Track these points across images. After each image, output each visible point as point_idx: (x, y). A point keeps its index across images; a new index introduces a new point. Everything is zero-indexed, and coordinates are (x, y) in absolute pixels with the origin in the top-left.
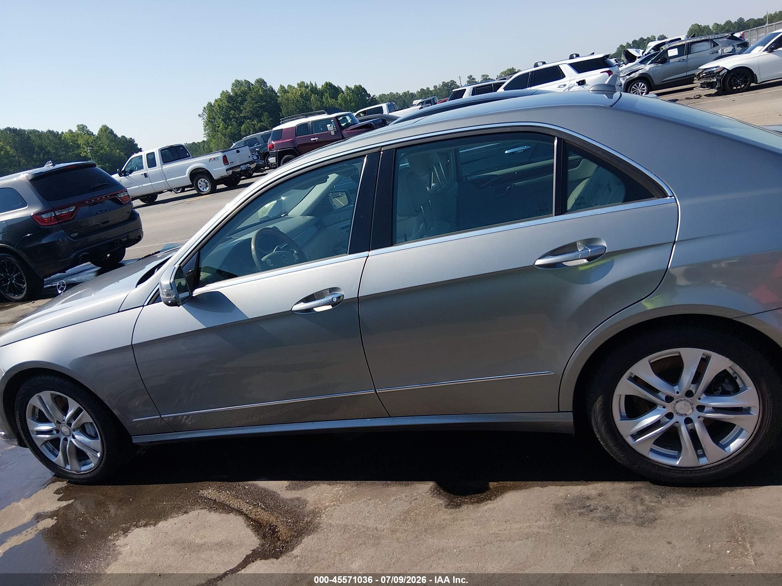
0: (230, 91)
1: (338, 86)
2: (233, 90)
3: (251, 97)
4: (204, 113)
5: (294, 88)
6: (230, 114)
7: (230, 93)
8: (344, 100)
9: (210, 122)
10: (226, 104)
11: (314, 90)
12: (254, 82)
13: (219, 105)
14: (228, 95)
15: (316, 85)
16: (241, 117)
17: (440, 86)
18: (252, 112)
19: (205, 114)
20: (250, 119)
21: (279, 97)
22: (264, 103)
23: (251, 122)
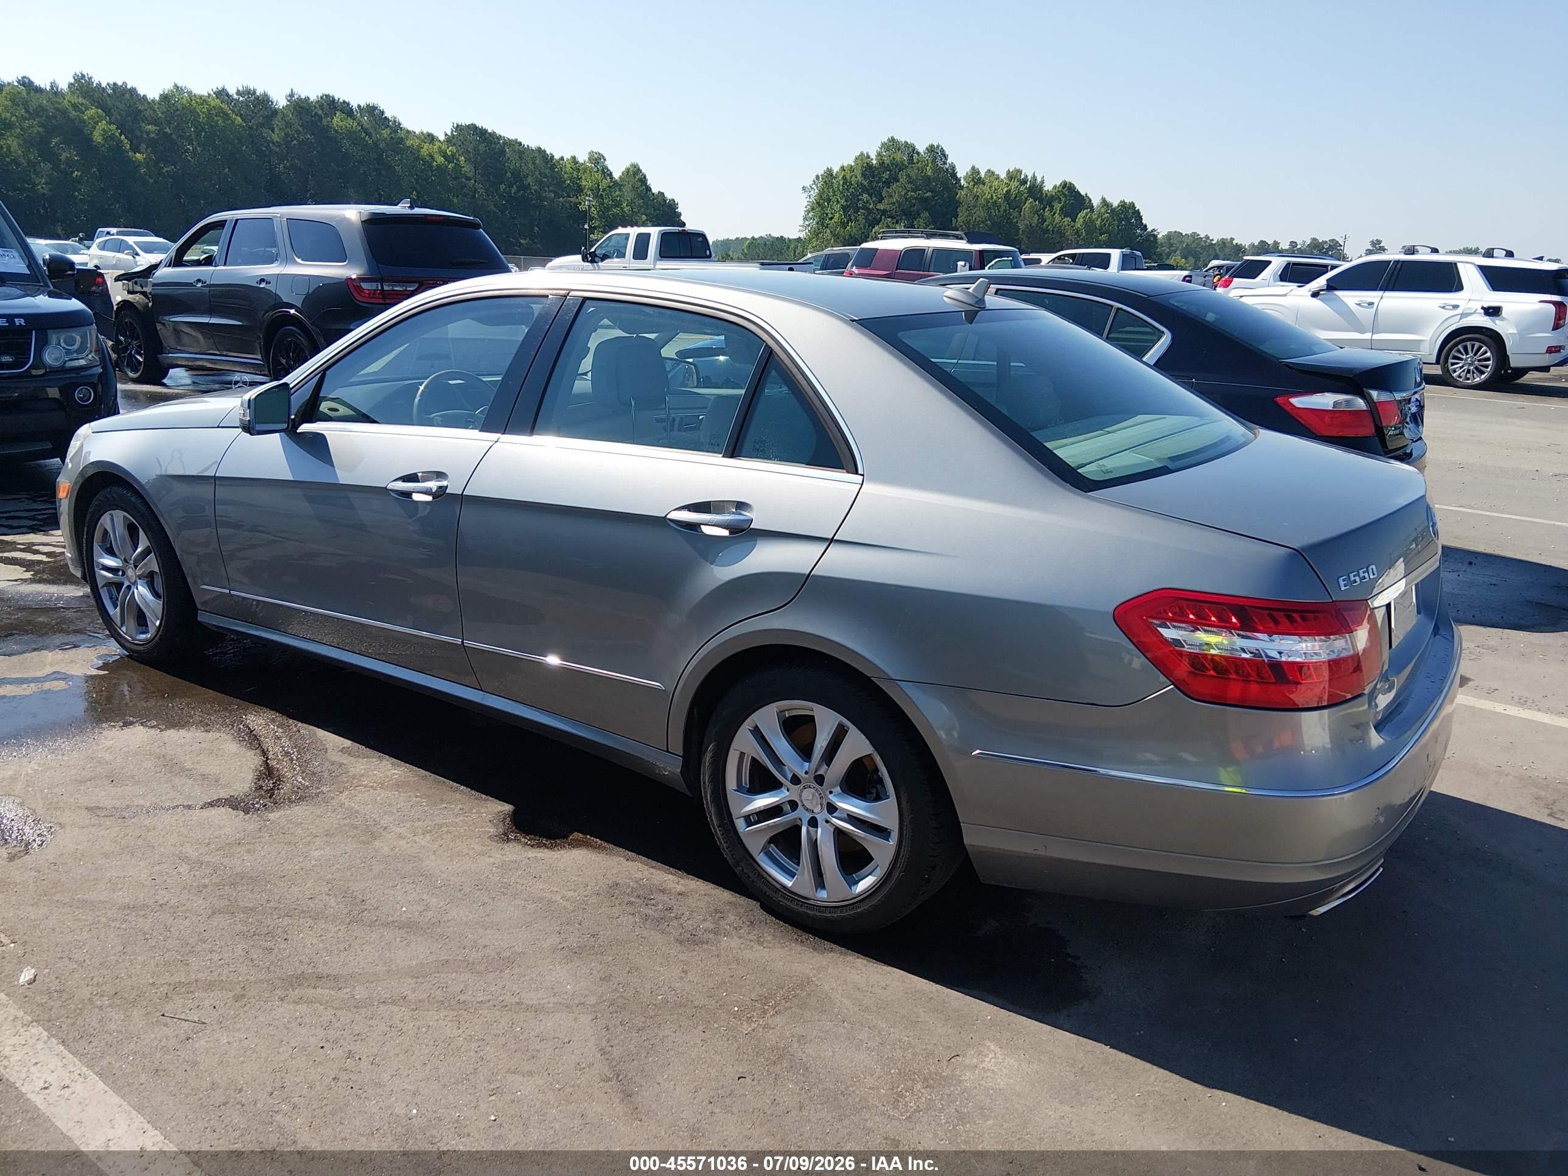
0: (873, 156)
1: (1086, 194)
2: (879, 155)
3: (908, 176)
4: (814, 186)
5: (998, 178)
6: (859, 200)
7: (872, 159)
8: (1089, 225)
9: (820, 205)
10: (859, 178)
11: (1035, 190)
12: (925, 148)
13: (844, 178)
14: (867, 164)
15: (1043, 182)
16: (877, 209)
17: (1304, 245)
18: (900, 205)
19: (815, 188)
20: (893, 218)
21: (962, 189)
22: (929, 194)
23: (893, 223)
